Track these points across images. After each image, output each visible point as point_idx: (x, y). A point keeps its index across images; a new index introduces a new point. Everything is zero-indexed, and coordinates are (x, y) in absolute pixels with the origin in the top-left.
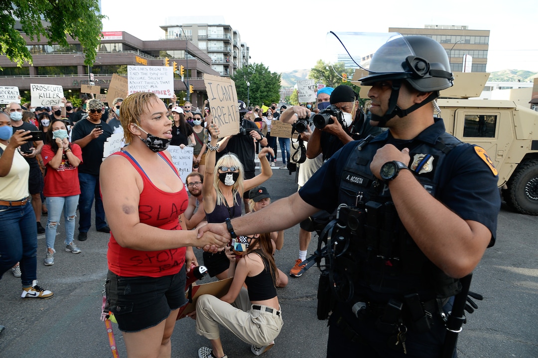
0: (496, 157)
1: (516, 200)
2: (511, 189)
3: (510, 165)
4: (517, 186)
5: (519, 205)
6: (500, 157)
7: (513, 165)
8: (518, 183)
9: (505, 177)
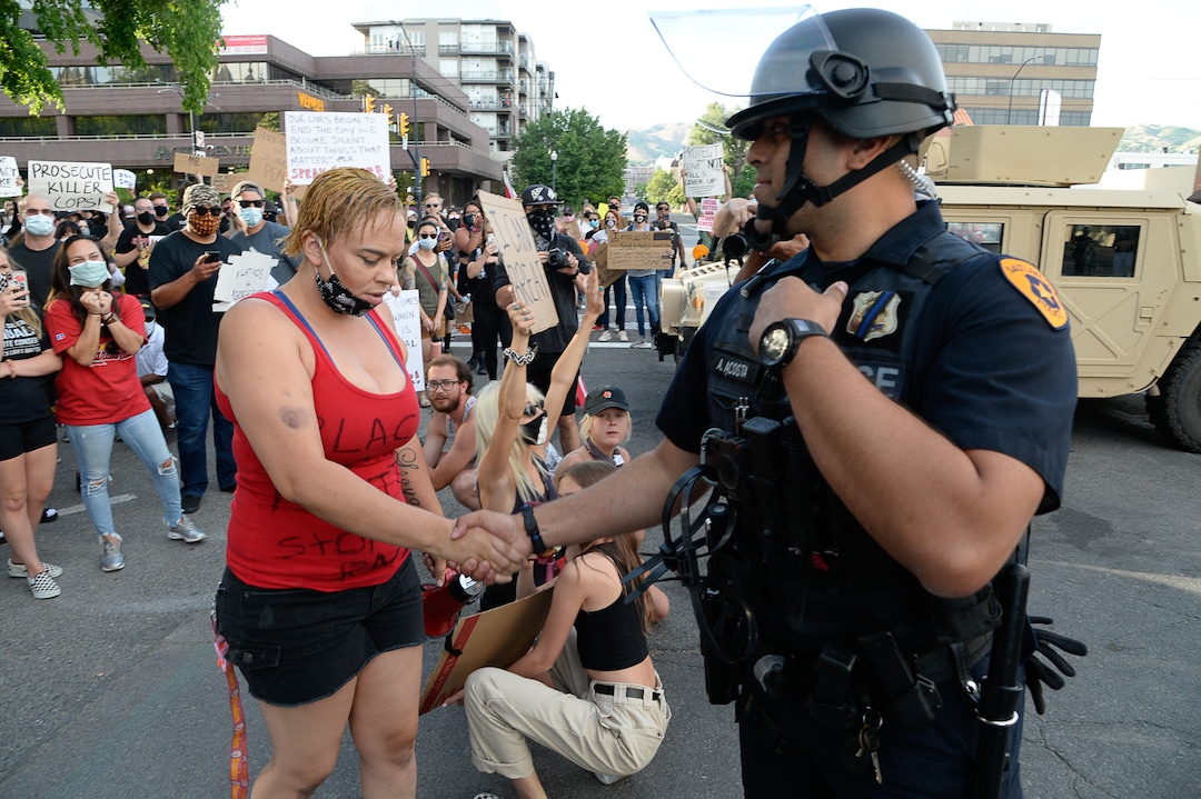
0: (1135, 323)
1: (1179, 421)
2: (1168, 395)
3: (1167, 340)
4: (1182, 390)
5: (1185, 433)
6: (1146, 323)
7: (1174, 340)
8: (1185, 382)
9: (1155, 369)
